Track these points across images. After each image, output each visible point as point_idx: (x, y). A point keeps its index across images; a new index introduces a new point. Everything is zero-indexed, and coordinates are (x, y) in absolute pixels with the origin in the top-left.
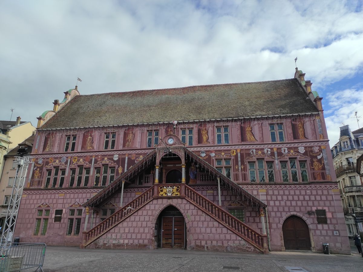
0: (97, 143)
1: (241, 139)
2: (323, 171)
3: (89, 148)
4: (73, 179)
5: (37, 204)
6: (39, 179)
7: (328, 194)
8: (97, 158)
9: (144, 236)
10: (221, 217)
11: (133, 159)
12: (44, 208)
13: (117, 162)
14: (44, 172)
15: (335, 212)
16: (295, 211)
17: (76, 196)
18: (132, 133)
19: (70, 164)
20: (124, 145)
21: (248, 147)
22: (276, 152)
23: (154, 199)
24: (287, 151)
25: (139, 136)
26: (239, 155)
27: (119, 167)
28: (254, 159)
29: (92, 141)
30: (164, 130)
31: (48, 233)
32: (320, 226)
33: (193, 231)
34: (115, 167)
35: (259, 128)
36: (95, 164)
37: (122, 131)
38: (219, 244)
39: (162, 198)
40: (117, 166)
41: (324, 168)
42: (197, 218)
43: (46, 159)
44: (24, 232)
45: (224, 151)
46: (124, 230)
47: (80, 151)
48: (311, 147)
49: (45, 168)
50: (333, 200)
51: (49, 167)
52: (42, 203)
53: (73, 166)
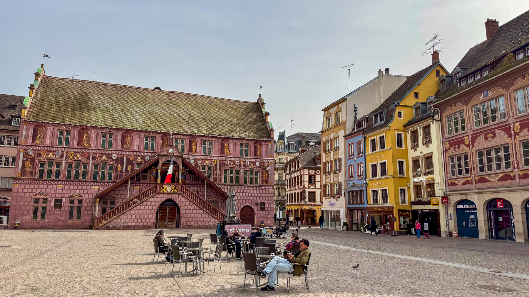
0: (94, 141)
1: (220, 152)
2: (268, 179)
3: (86, 145)
4: (69, 172)
5: (32, 192)
6: (31, 170)
7: (268, 193)
8: (95, 155)
9: (148, 220)
10: (205, 207)
11: (131, 159)
12: (41, 197)
13: (116, 161)
14: (36, 163)
15: (270, 204)
16: (248, 203)
17: (76, 187)
18: (130, 136)
19: (66, 158)
20: (122, 147)
21: (224, 159)
22: (242, 164)
23: (157, 194)
24: (249, 164)
25: (137, 140)
26: (218, 164)
27: (118, 165)
28: (228, 168)
29: (89, 138)
30: (160, 138)
31: (47, 219)
32: (261, 212)
33: (185, 216)
34: (113, 165)
35: (233, 145)
36: (93, 161)
37: (119, 133)
38: (202, 224)
39: (163, 193)
40: (116, 164)
41: (268, 177)
42: (189, 208)
43: (37, 150)
44: (20, 218)
45: (208, 160)
46: (132, 216)
47: (76, 147)
48: (263, 162)
49: (38, 159)
50: (270, 197)
51: (42, 159)
52: (38, 192)
53: (69, 161)
